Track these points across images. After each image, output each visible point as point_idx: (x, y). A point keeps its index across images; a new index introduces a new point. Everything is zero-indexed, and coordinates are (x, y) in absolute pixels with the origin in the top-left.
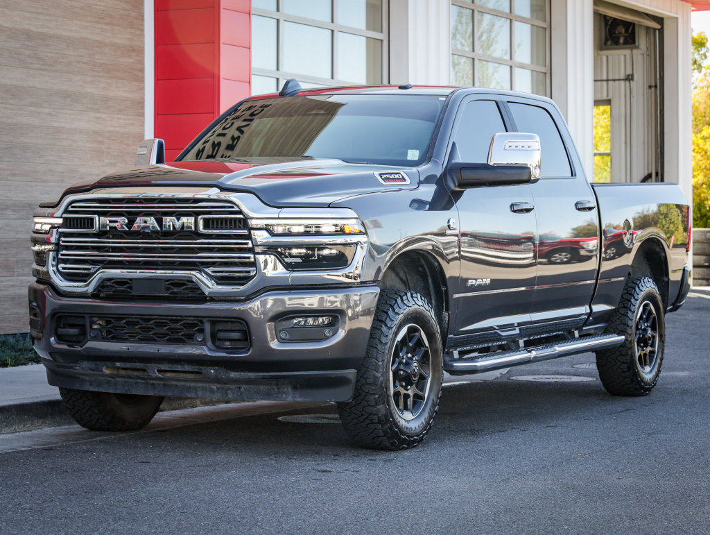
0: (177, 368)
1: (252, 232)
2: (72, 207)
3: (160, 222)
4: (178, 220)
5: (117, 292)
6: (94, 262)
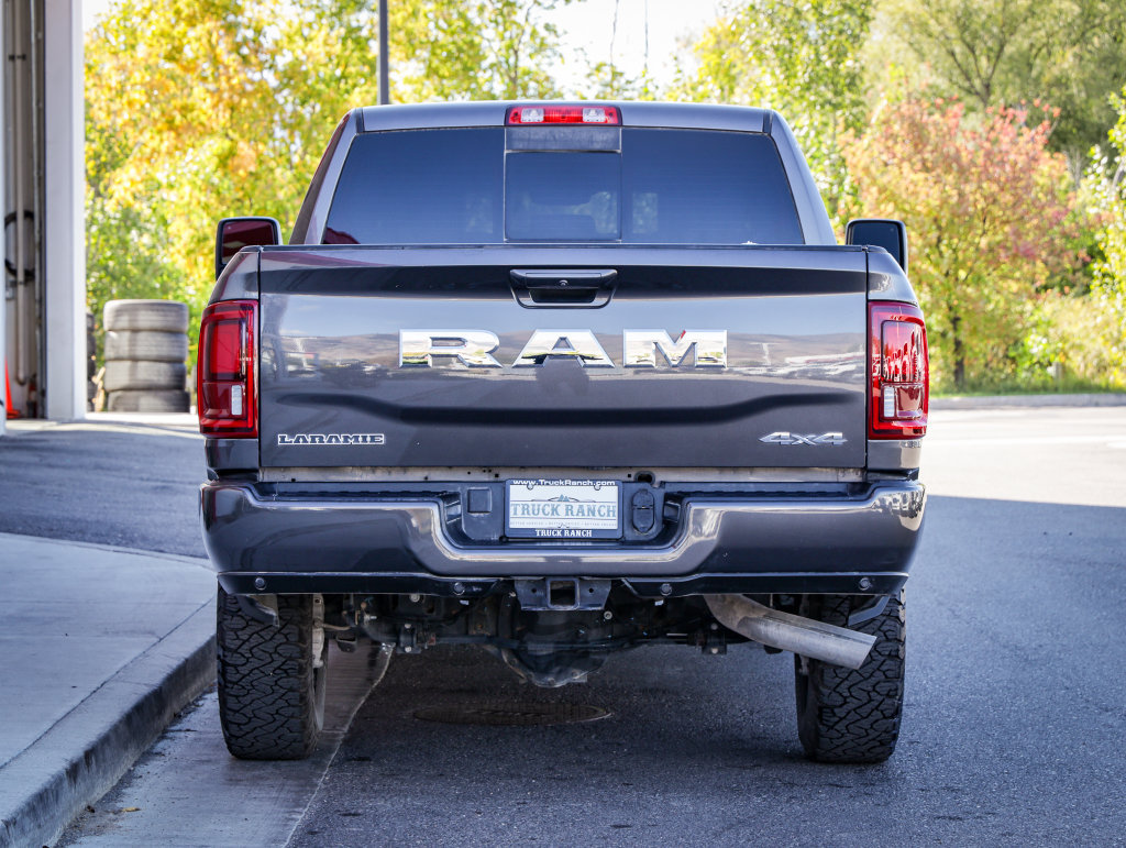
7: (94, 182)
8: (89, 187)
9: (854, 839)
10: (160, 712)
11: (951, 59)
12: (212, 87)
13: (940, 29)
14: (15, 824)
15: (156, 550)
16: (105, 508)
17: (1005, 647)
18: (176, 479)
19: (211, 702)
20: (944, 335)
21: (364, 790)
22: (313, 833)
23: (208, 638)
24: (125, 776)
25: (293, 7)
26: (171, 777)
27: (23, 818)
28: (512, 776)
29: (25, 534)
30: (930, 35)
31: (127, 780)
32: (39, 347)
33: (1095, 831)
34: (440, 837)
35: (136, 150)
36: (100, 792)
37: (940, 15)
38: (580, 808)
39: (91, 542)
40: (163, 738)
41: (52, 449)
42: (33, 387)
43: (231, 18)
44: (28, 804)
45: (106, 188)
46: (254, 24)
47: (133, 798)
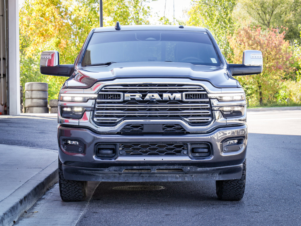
0: (170, 167)
1: (211, 100)
2: (105, 89)
3: (161, 96)
4: (172, 95)
5: (133, 131)
6: (118, 117)
7: (21, 51)
8: (20, 52)
9: (230, 217)
10: (43, 188)
11: (258, 16)
12: (54, 24)
13: (255, 7)
14: (6, 214)
15: (41, 148)
16: (26, 137)
17: (271, 170)
18: (46, 130)
19: (57, 186)
20: (256, 91)
21: (99, 207)
22: (85, 217)
23: (56, 169)
24: (34, 204)
25: (76, 2)
26: (47, 204)
27: (8, 213)
28: (138, 203)
29: (5, 144)
30: (253, 9)
31: (35, 205)
32: (7, 95)
33: (294, 215)
34: (119, 218)
35: (33, 42)
36: (28, 208)
37: (256, 3)
38: (156, 211)
39: (23, 146)
40: (44, 195)
41: (11, 123)
42: (5, 106)
43: (59, 5)
44: (10, 209)
45: (25, 52)
46: (65, 7)
47: (37, 209)
